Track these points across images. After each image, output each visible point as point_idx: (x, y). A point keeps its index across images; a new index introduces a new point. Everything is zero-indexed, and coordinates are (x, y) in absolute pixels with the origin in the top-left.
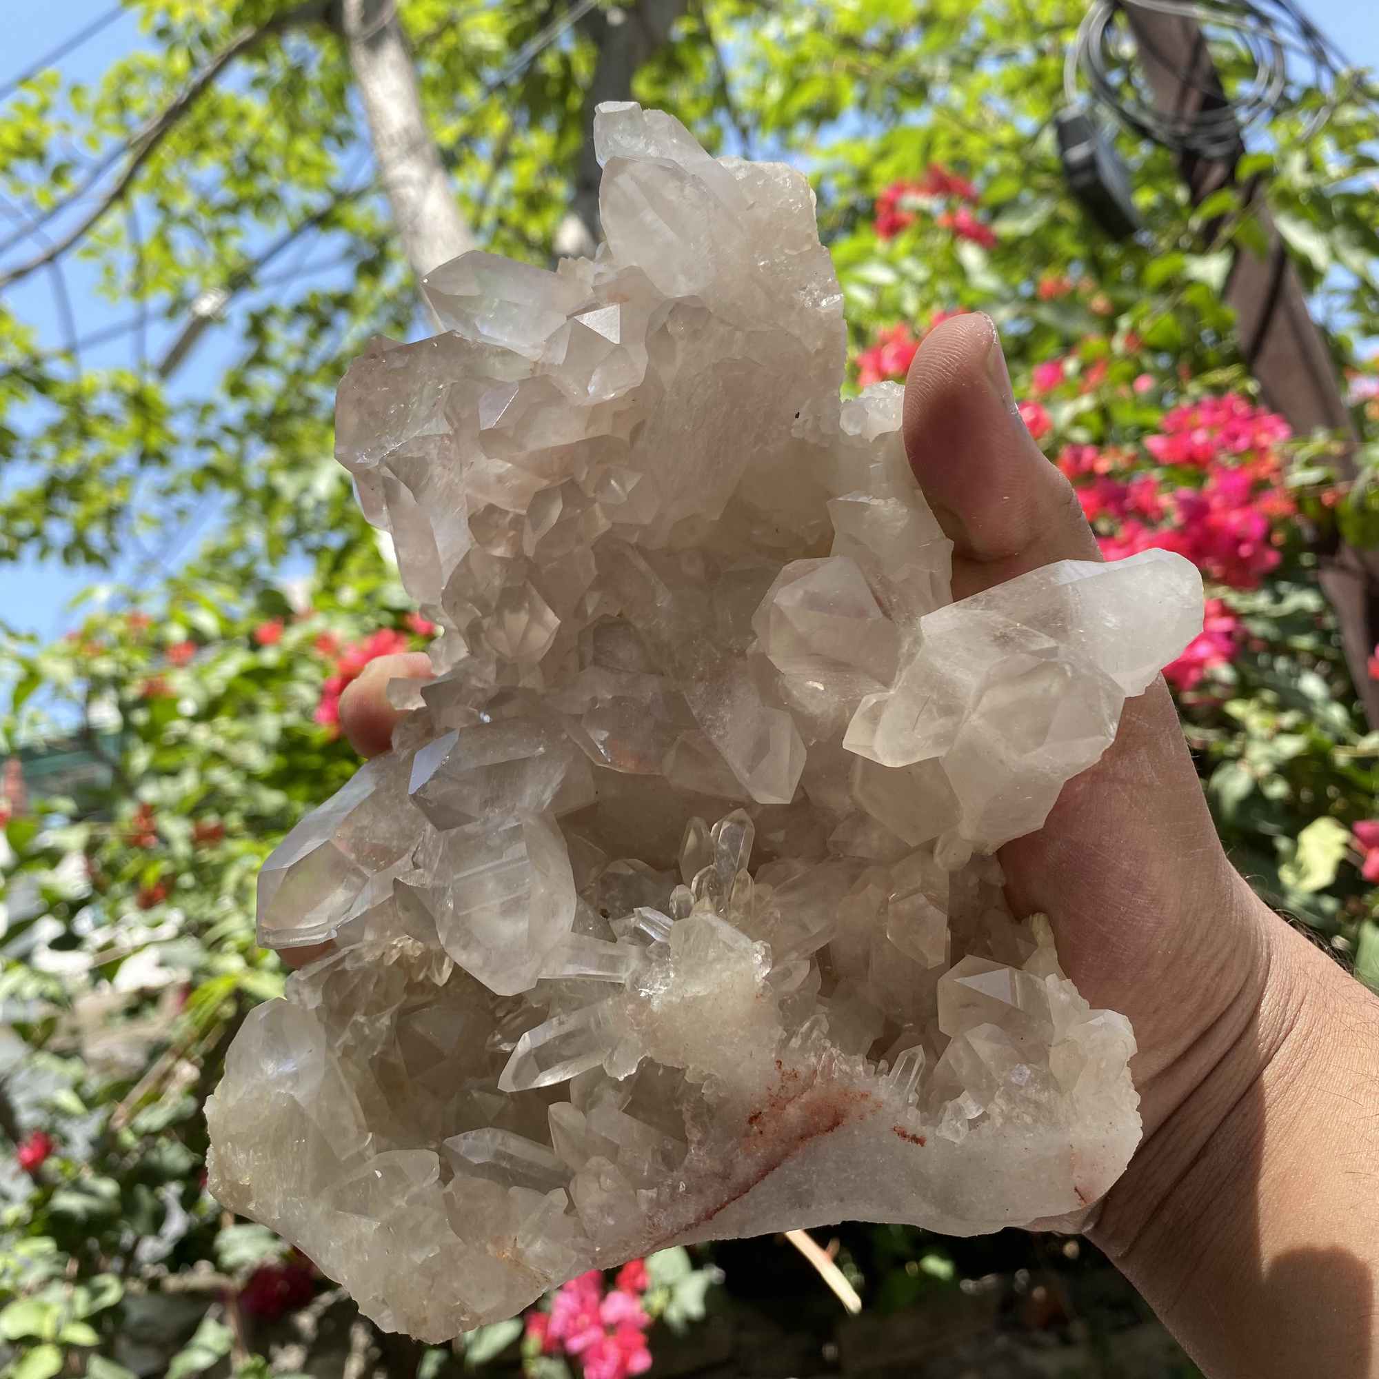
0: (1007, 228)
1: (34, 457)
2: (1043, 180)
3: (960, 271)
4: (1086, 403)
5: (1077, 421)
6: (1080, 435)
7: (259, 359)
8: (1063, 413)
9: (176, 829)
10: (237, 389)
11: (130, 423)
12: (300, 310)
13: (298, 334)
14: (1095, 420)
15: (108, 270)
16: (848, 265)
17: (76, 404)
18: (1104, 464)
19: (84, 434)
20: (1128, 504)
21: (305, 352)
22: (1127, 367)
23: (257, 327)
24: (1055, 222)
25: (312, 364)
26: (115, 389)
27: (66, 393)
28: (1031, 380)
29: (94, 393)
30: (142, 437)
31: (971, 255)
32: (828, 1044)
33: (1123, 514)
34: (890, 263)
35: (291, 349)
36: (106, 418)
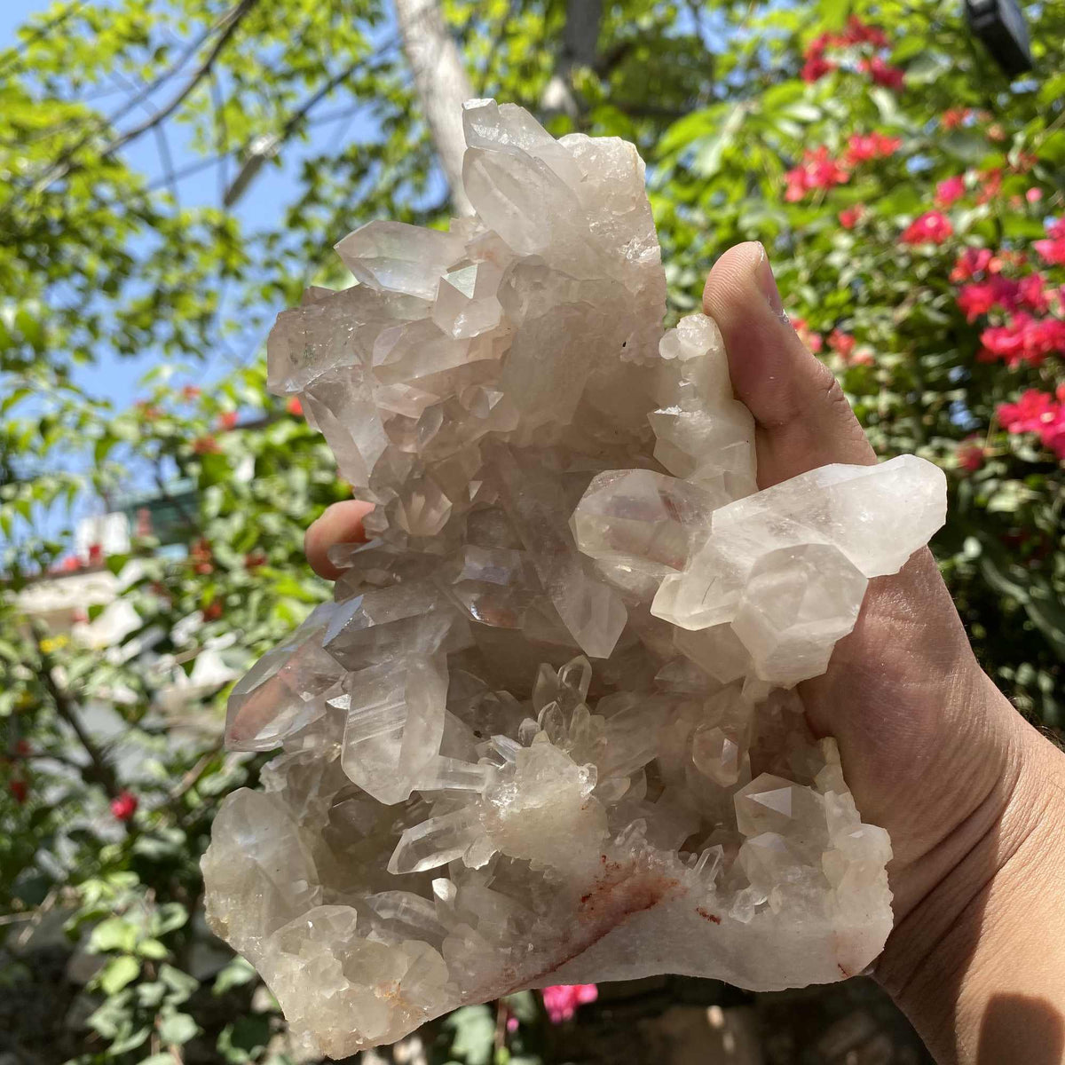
0: (913, 79)
1: (145, 276)
2: (946, 38)
3: (873, 111)
4: (983, 211)
5: (974, 229)
6: (976, 241)
7: (312, 198)
8: (964, 219)
9: (235, 560)
10: (296, 221)
11: (216, 247)
12: (343, 160)
13: (342, 178)
14: (990, 228)
15: (199, 130)
16: (781, 105)
17: (176, 236)
18: (997, 265)
19: (181, 257)
20: (1019, 298)
21: (349, 194)
22: (1022, 180)
23: (310, 173)
24: (955, 72)
25: (355, 203)
26: (205, 223)
27: (169, 227)
28: (934, 196)
29: (189, 226)
30: (224, 260)
31: (883, 99)
32: (645, 842)
33: (1014, 308)
34: (816, 103)
35: (337, 190)
36: (197, 245)
